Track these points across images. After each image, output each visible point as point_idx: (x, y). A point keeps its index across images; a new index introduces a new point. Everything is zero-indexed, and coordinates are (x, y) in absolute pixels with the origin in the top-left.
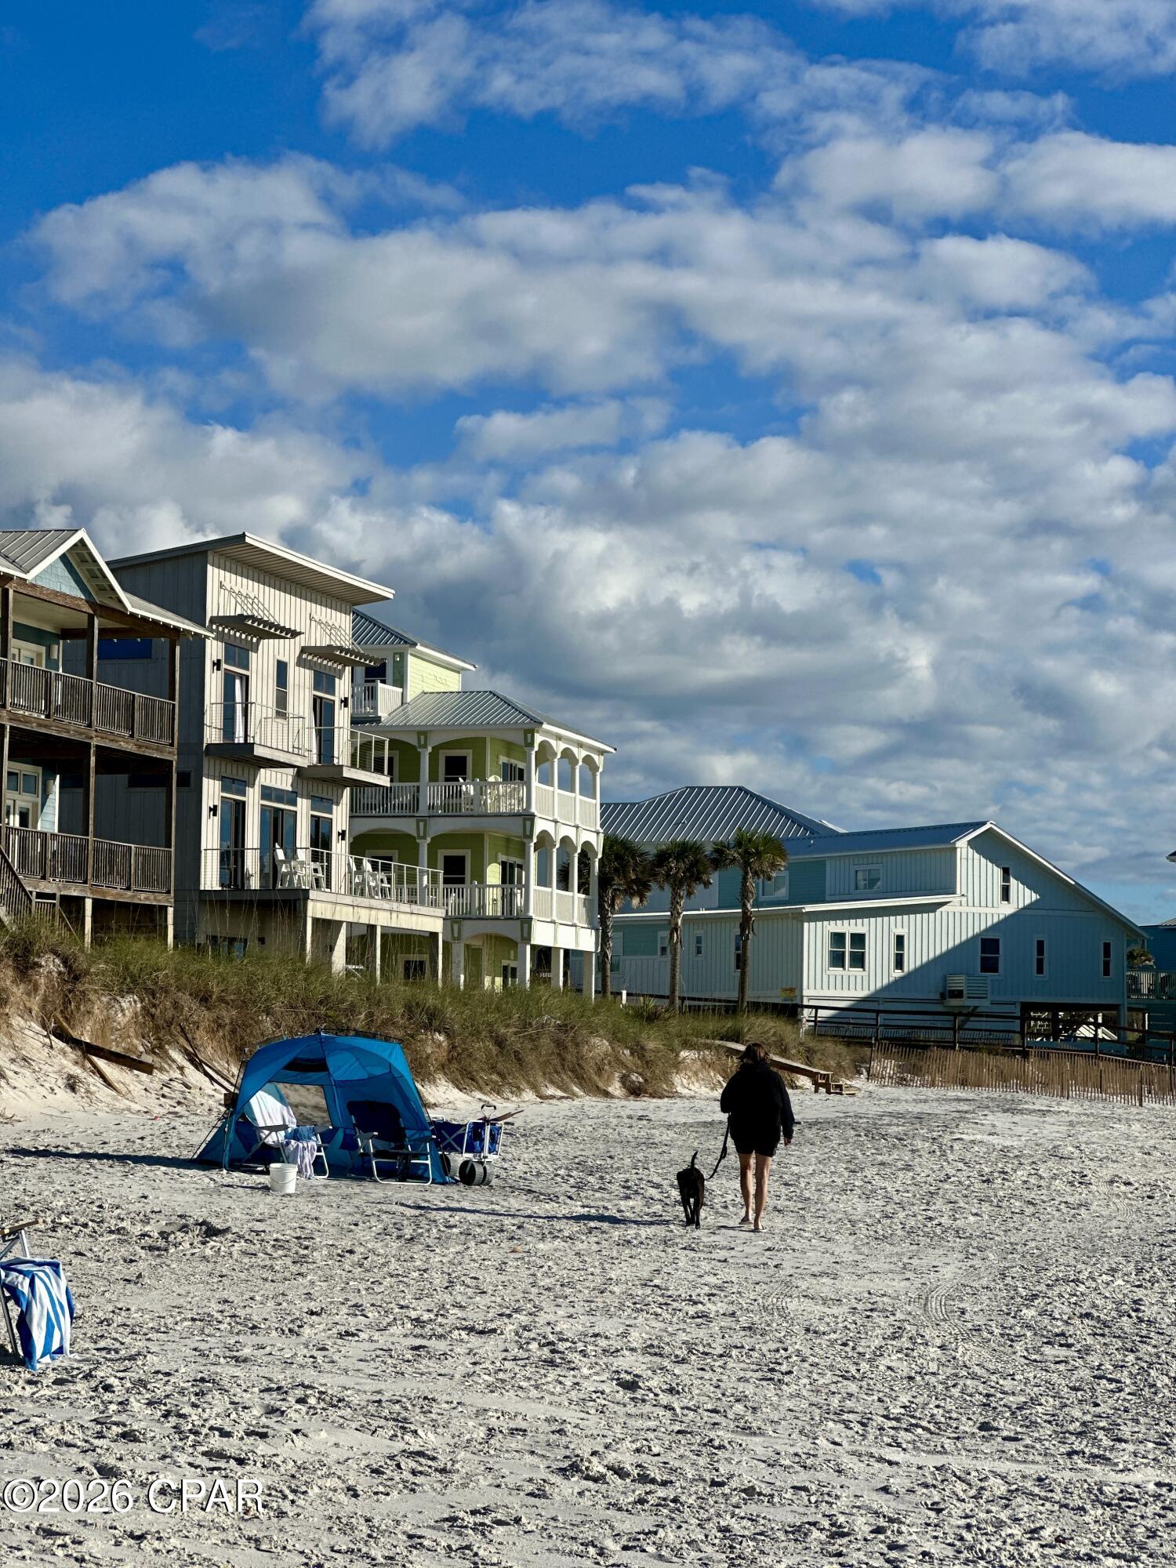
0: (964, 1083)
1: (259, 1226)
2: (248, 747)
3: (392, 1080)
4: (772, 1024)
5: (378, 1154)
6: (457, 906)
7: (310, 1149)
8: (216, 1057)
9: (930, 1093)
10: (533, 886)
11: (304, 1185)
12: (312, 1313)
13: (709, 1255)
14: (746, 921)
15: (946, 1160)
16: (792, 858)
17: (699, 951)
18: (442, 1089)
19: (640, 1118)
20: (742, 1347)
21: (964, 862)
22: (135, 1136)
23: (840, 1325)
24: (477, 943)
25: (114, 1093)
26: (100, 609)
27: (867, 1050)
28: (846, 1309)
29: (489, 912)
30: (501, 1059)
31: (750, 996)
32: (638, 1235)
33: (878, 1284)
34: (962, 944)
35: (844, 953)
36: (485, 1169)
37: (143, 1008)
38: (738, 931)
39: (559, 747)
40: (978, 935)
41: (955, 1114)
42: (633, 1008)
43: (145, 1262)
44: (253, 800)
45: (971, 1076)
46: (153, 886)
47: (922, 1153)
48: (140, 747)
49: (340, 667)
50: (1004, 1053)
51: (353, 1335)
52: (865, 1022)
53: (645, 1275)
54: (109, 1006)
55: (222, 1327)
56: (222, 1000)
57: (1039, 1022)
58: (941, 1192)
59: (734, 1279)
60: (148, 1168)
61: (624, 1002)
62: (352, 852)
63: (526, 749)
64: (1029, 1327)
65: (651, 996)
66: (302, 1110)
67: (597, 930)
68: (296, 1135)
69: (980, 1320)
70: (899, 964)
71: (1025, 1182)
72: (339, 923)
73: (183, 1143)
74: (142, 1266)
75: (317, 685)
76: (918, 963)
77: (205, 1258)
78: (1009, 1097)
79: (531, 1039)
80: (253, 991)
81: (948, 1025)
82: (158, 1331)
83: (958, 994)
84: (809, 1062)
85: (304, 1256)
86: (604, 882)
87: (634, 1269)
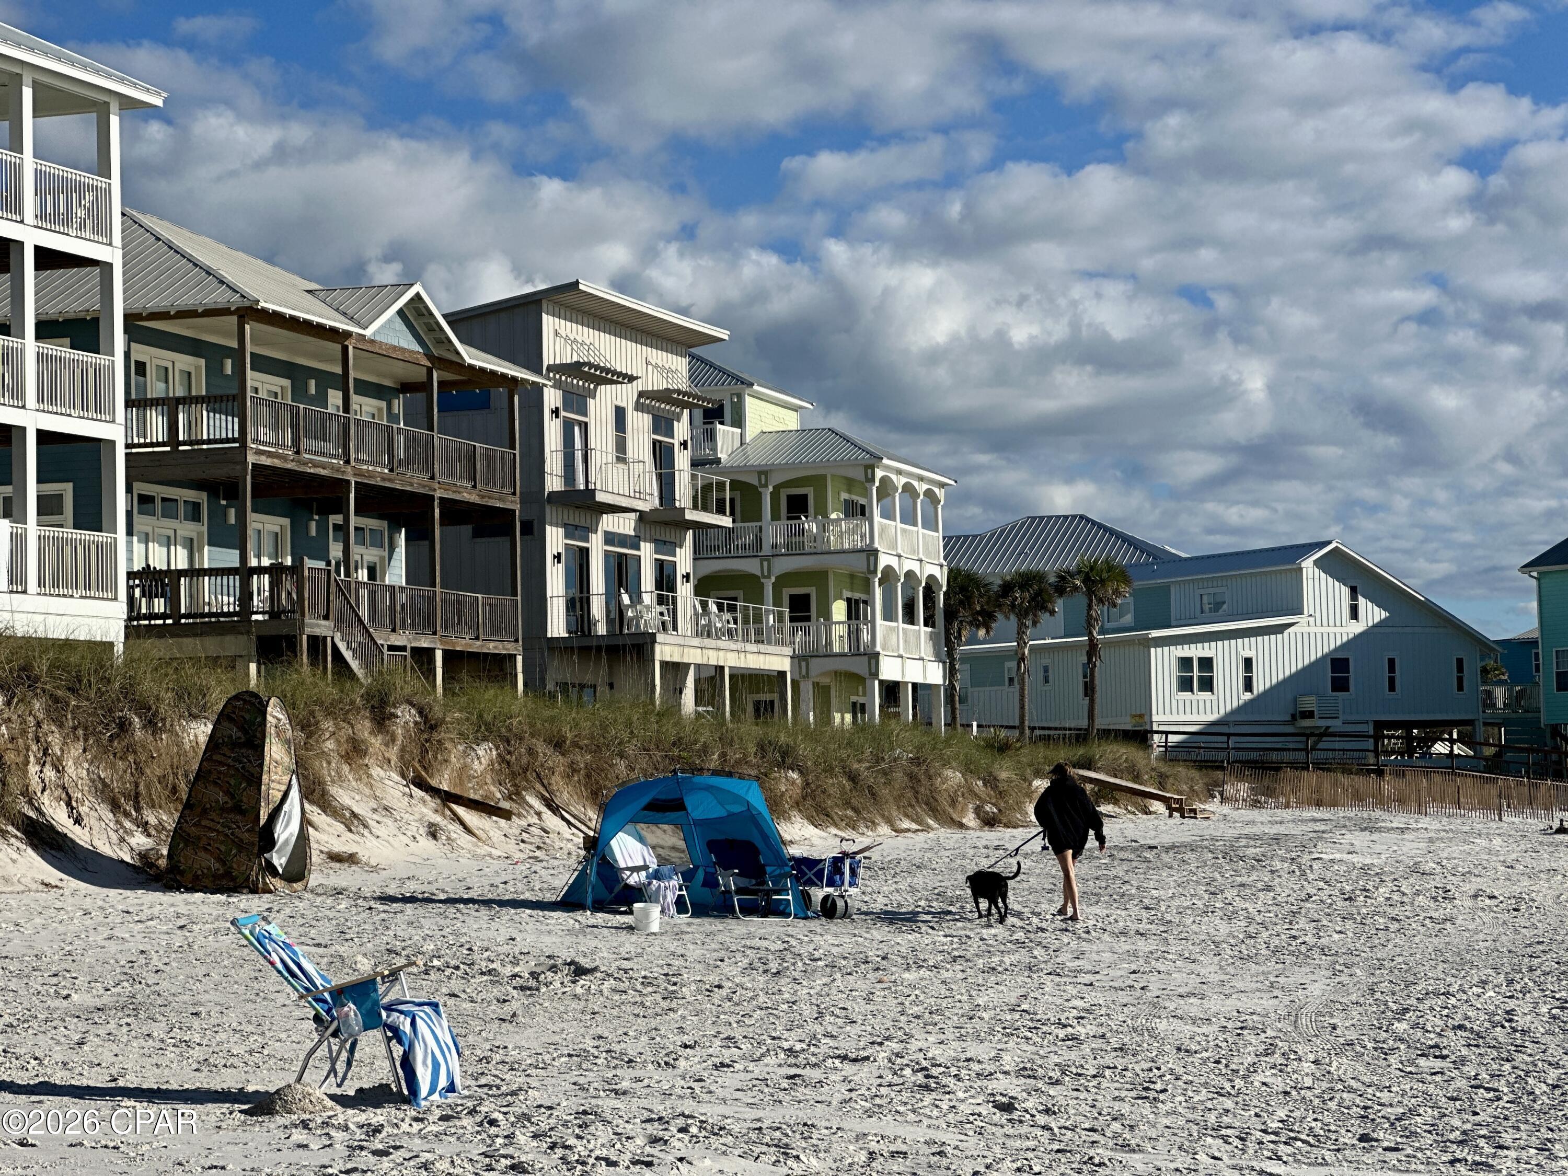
0: (1319, 804)
1: (626, 965)
2: (590, 493)
3: (750, 817)
4: (1123, 750)
5: (739, 891)
6: (804, 644)
7: (672, 888)
8: (572, 802)
9: (1286, 814)
10: (879, 621)
11: (668, 923)
12: (686, 1046)
13: (1075, 980)
14: (1092, 648)
15: (1306, 880)
16: (1137, 584)
17: (1046, 680)
18: (797, 826)
19: (997, 848)
20: (1115, 1067)
21: (1310, 582)
22: (497, 881)
23: (1212, 1043)
24: (825, 681)
25: (474, 840)
26: (438, 362)
27: (1219, 774)
28: (1216, 1028)
29: (836, 648)
30: (855, 793)
31: (1100, 723)
32: (1002, 962)
33: (1246, 1003)
34: (1311, 665)
35: (1192, 677)
36: (846, 902)
37: (499, 755)
38: (1084, 659)
39: (899, 481)
40: (1327, 655)
41: (1311, 835)
42: (984, 740)
43: (518, 1002)
44: (596, 546)
45: (1326, 796)
46: (501, 635)
47: (1281, 873)
48: (483, 497)
49: (678, 410)
50: (1359, 772)
51: (728, 1066)
52: (1216, 745)
53: (1013, 1001)
54: (465, 754)
55: (599, 1061)
56: (575, 744)
57: (1393, 740)
58: (1303, 911)
59: (1101, 1002)
60: (513, 911)
61: (975, 733)
62: (697, 594)
63: (867, 485)
64: (1402, 1040)
65: (1002, 726)
66: (660, 851)
67: (944, 663)
68: (657, 875)
69: (1352, 1035)
70: (1248, 686)
71: (1388, 899)
72: (688, 665)
73: (546, 886)
74: (515, 1005)
75: (656, 430)
76: (1268, 685)
77: (576, 996)
78: (1365, 815)
79: (885, 773)
80: (607, 735)
81: (1302, 746)
82: (536, 1067)
83: (1310, 715)
84: (1162, 787)
85: (673, 992)
86: (950, 615)
87: (1001, 995)
